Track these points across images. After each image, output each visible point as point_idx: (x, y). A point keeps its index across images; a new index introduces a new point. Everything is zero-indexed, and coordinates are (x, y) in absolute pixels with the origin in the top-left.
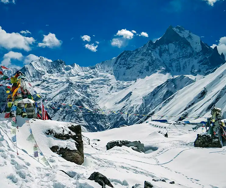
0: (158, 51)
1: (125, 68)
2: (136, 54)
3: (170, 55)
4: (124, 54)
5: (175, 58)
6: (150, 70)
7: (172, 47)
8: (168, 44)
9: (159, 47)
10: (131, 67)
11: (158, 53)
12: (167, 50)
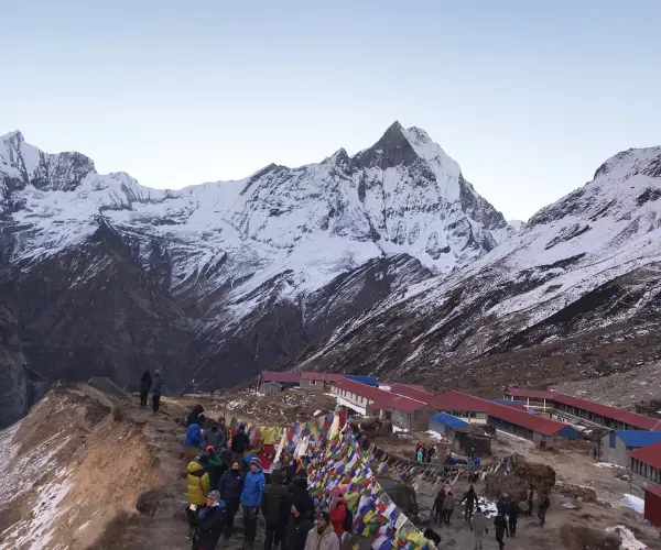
0: (357, 182)
1: (267, 212)
2: (300, 178)
3: (385, 196)
4: (270, 174)
5: (396, 207)
6: (330, 227)
7: (392, 177)
8: (384, 168)
9: (361, 173)
10: (282, 212)
11: (357, 187)
12: (379, 183)
